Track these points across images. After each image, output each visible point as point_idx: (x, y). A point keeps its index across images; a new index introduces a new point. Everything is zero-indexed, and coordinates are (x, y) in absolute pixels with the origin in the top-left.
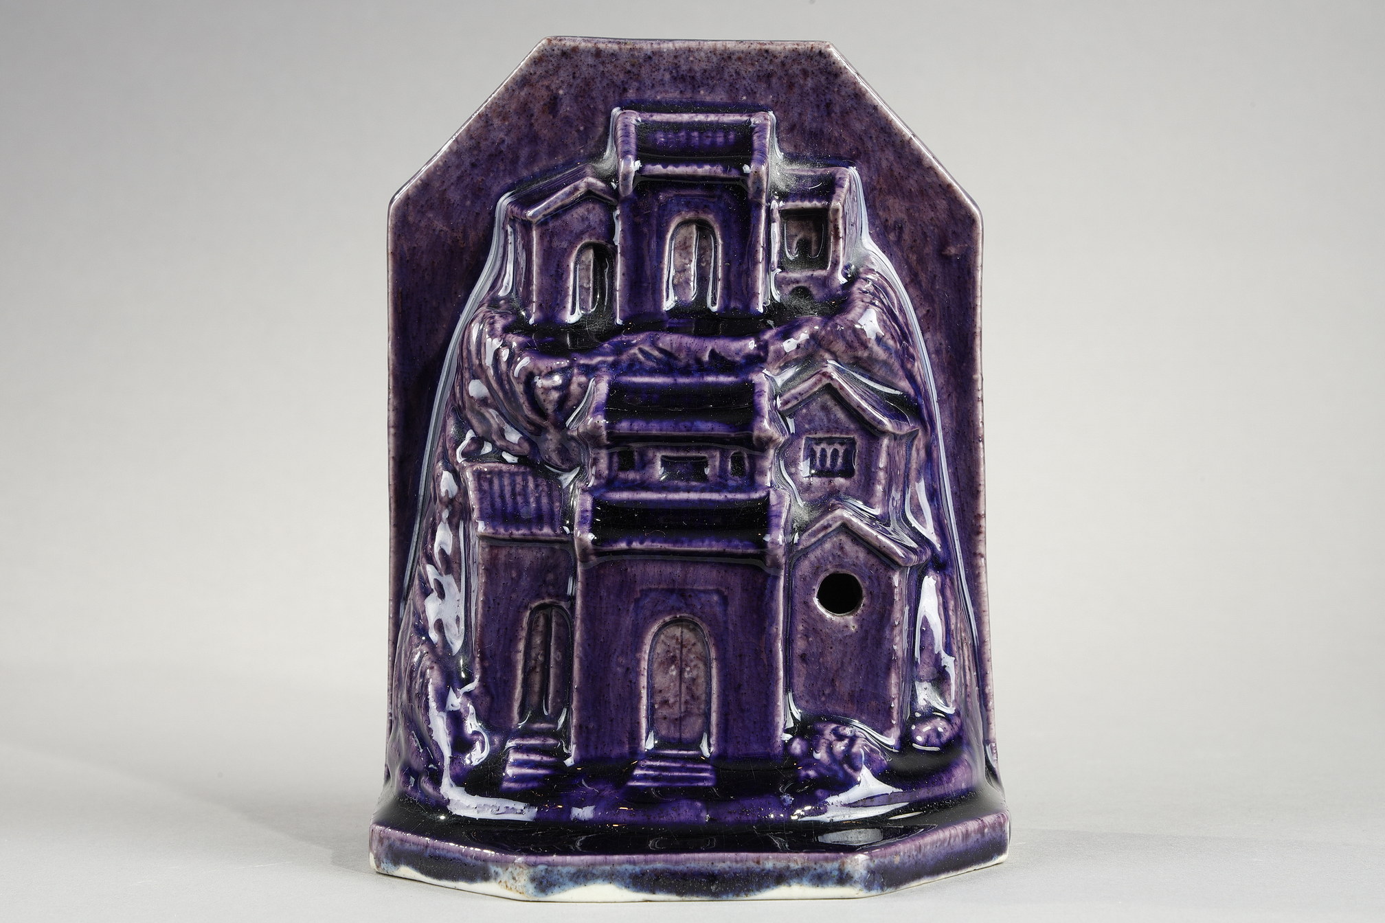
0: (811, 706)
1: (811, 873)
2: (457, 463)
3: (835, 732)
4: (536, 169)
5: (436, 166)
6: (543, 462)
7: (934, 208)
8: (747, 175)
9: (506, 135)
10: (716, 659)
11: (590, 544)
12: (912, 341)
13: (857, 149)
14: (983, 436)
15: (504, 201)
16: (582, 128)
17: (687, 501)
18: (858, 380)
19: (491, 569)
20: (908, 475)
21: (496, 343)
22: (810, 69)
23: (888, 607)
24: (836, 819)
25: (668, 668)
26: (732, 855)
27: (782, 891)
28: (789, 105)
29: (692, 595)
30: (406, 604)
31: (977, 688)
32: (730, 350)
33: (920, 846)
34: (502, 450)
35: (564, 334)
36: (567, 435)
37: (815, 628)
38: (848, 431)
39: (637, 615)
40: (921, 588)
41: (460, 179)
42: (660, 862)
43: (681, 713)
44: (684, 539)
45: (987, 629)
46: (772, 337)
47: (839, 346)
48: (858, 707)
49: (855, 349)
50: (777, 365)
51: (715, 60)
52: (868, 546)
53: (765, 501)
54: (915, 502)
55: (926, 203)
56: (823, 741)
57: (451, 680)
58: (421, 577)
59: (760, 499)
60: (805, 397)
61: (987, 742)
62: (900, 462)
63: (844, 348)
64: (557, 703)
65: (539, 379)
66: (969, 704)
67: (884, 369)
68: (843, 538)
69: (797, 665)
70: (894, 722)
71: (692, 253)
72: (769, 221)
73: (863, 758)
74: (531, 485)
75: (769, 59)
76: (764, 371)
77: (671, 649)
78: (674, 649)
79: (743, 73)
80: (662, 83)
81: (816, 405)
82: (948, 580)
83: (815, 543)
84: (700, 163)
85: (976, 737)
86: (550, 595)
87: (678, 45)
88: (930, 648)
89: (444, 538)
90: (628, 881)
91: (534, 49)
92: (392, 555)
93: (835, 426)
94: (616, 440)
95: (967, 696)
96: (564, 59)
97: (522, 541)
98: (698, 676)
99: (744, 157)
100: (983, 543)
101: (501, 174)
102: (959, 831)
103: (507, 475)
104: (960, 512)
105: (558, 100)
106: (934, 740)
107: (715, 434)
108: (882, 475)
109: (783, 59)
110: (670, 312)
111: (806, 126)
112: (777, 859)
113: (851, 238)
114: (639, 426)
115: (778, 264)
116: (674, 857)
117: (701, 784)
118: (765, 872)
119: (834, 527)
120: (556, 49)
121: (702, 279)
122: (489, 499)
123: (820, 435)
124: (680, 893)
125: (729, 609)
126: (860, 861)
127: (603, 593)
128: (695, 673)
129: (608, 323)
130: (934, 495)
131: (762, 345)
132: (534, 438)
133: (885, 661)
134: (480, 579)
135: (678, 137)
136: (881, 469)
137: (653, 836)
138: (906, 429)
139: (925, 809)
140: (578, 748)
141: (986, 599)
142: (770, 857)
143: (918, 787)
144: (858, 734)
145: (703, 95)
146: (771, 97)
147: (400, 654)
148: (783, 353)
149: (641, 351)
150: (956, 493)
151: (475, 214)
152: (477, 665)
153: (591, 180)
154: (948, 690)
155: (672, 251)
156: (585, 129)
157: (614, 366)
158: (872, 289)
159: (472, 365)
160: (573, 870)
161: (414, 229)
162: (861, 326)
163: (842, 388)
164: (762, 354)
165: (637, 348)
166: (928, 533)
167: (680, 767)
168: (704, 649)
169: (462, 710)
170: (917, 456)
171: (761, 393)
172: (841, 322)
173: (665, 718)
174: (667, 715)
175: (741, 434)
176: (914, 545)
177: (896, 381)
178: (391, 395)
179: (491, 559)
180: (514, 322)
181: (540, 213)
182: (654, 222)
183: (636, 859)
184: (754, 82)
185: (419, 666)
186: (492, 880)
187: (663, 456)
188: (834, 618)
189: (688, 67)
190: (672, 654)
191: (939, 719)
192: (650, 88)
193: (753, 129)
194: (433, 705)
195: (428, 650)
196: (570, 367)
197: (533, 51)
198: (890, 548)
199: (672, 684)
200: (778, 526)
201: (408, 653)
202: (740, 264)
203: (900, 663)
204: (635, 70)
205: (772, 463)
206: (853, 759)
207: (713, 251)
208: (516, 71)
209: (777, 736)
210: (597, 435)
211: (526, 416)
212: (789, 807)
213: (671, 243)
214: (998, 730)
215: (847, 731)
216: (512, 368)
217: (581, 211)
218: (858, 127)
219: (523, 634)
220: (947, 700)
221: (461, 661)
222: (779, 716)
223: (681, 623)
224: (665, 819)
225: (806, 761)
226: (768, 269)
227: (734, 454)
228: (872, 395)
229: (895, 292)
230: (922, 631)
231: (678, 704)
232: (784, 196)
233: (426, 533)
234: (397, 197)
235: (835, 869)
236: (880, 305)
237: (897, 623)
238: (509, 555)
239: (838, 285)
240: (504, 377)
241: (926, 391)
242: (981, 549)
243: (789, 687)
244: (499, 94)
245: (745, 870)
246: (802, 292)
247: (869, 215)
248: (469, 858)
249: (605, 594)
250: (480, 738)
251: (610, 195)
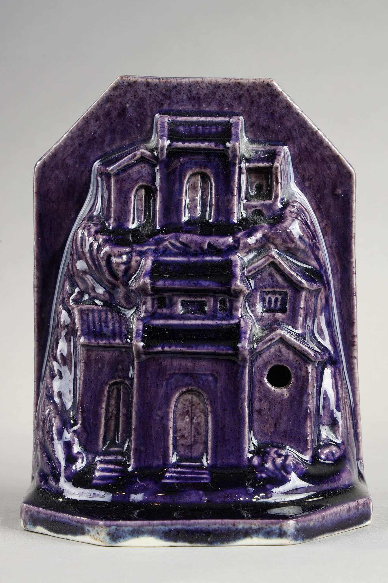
0: (263, 438)
1: (264, 531)
2: (70, 305)
3: (276, 452)
4: (114, 147)
5: (60, 145)
6: (117, 304)
7: (329, 168)
8: (228, 148)
9: (98, 129)
10: (211, 412)
11: (141, 348)
12: (318, 240)
13: (288, 136)
14: (356, 292)
15: (97, 165)
16: (139, 125)
17: (195, 325)
18: (289, 260)
19: (88, 363)
20: (316, 313)
21: (91, 239)
22: (262, 93)
23: (306, 384)
24: (278, 501)
25: (184, 417)
26: (219, 521)
27: (247, 541)
28: (251, 112)
29: (198, 376)
30: (43, 383)
31: (353, 430)
32: (219, 242)
33: (324, 516)
34: (94, 298)
35: (129, 234)
36: (130, 289)
37: (266, 395)
38: (283, 287)
39: (167, 387)
40: (323, 374)
41: (73, 152)
42: (179, 524)
43: (192, 442)
44: (193, 345)
45: (358, 398)
46: (242, 236)
47: (279, 241)
48: (289, 439)
49: (287, 243)
50: (245, 251)
51: (211, 88)
52: (295, 350)
53: (239, 324)
54: (319, 327)
55: (325, 166)
56: (270, 457)
57: (65, 424)
58: (50, 368)
59: (235, 324)
60: (260, 268)
61: (358, 459)
62: (312, 306)
63: (281, 242)
64: (123, 437)
65: (114, 258)
66: (349, 438)
67: (303, 254)
68: (281, 345)
69: (256, 416)
70: (309, 447)
71: (198, 191)
72: (240, 173)
73: (292, 467)
74: (110, 317)
75: (240, 87)
76: (237, 254)
77: (186, 407)
78: (188, 407)
79: (226, 95)
80: (182, 100)
81: (266, 273)
82: (337, 370)
83: (266, 348)
84: (203, 142)
85: (352, 456)
86: (119, 377)
87: (191, 80)
88: (328, 407)
89: (63, 347)
90: (162, 535)
91: (114, 82)
92: (36, 357)
93: (276, 284)
94: (156, 291)
95: (348, 433)
96: (129, 88)
97: (105, 347)
98: (201, 421)
99: (227, 138)
100: (356, 351)
101: (95, 150)
102: (345, 508)
103: (97, 311)
104: (343, 334)
105: (126, 110)
106: (331, 457)
107: (210, 288)
108: (302, 311)
109: (248, 88)
110: (186, 223)
111: (260, 124)
112: (245, 523)
113: (284, 184)
114: (168, 283)
115: (245, 197)
116: (187, 522)
117: (202, 481)
118: (238, 530)
119: (276, 339)
120: (125, 82)
121: (204, 205)
122: (86, 324)
123: (268, 289)
124: (190, 542)
125: (218, 384)
126: (291, 525)
127: (149, 375)
128: (199, 420)
129: (153, 229)
130: (330, 324)
131: (236, 240)
132: (111, 291)
133: (304, 414)
134: (81, 368)
135: (191, 129)
136: (301, 308)
137: (176, 510)
138: (315, 287)
139: (326, 496)
140: (135, 461)
141: (357, 381)
142: (241, 522)
143: (322, 483)
144: (289, 454)
145: (204, 107)
146: (241, 108)
147: (39, 410)
148: (248, 245)
149: (170, 243)
150: (341, 324)
151: (81, 172)
152: (80, 415)
153: (143, 151)
154: (338, 430)
155: (188, 190)
156: (141, 125)
157: (155, 251)
158: (296, 211)
159: (78, 252)
160: (131, 529)
161: (48, 180)
162: (291, 230)
163: (280, 263)
164: (236, 245)
165: (168, 241)
166: (327, 344)
167: (191, 472)
168: (204, 407)
169: (71, 441)
170: (321, 302)
171: (236, 266)
172: (279, 228)
173: (183, 445)
174: (184, 443)
175: (225, 288)
176: (319, 351)
177: (309, 261)
178: (35, 270)
179: (87, 357)
180: (101, 228)
181: (115, 169)
182: (178, 174)
183: (166, 523)
184: (232, 100)
185: (48, 416)
186: (86, 534)
187: (182, 300)
188: (276, 390)
189: (197, 92)
190: (186, 409)
191: (333, 446)
192: (175, 103)
193: (231, 124)
194: (55, 437)
195: (53, 408)
196: (131, 252)
197: (113, 83)
198: (307, 351)
199: (186, 426)
200: (245, 338)
201: (43, 410)
202: (224, 196)
203: (312, 415)
204: (168, 93)
205: (242, 304)
206: (287, 467)
207: (210, 189)
208: (103, 94)
209: (244, 455)
210: (146, 288)
211: (107, 279)
212: (251, 494)
213: (187, 185)
214: (364, 452)
215: (283, 452)
216: (99, 252)
217: (138, 167)
218: (289, 124)
219: (105, 398)
220: (338, 436)
221: (71, 414)
222: (246, 444)
223: (192, 392)
224: (182, 500)
225: (260, 469)
226: (240, 200)
227: (221, 299)
228: (296, 268)
229: (309, 214)
230: (324, 398)
231: (190, 437)
232: (248, 161)
233: (53, 344)
234: (38, 163)
235: (277, 529)
236: (301, 219)
237: (310, 393)
238: (97, 355)
239: (278, 209)
240: (95, 258)
241: (326, 267)
242: (355, 354)
243: (251, 427)
244: (94, 106)
245: (227, 529)
246: (258, 212)
247: (294, 172)
248: (74, 522)
249: (150, 376)
250: (81, 456)
251: (154, 159)
